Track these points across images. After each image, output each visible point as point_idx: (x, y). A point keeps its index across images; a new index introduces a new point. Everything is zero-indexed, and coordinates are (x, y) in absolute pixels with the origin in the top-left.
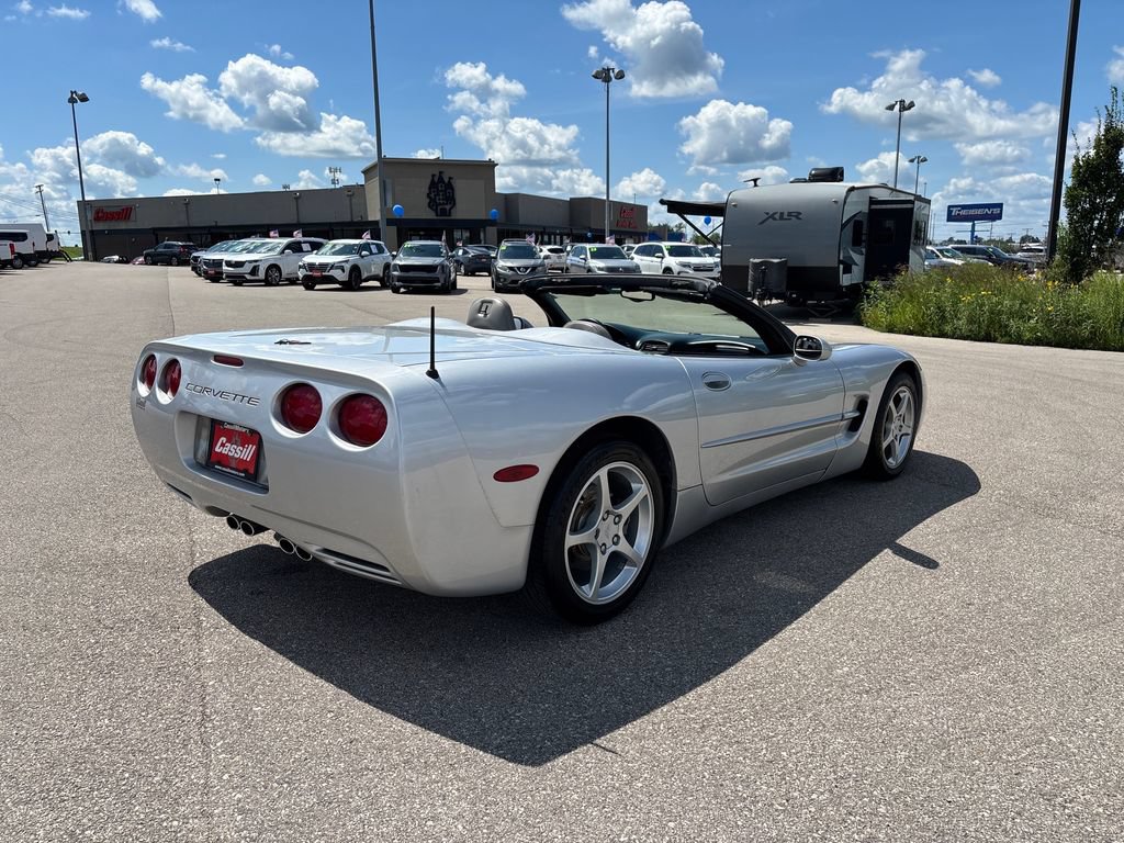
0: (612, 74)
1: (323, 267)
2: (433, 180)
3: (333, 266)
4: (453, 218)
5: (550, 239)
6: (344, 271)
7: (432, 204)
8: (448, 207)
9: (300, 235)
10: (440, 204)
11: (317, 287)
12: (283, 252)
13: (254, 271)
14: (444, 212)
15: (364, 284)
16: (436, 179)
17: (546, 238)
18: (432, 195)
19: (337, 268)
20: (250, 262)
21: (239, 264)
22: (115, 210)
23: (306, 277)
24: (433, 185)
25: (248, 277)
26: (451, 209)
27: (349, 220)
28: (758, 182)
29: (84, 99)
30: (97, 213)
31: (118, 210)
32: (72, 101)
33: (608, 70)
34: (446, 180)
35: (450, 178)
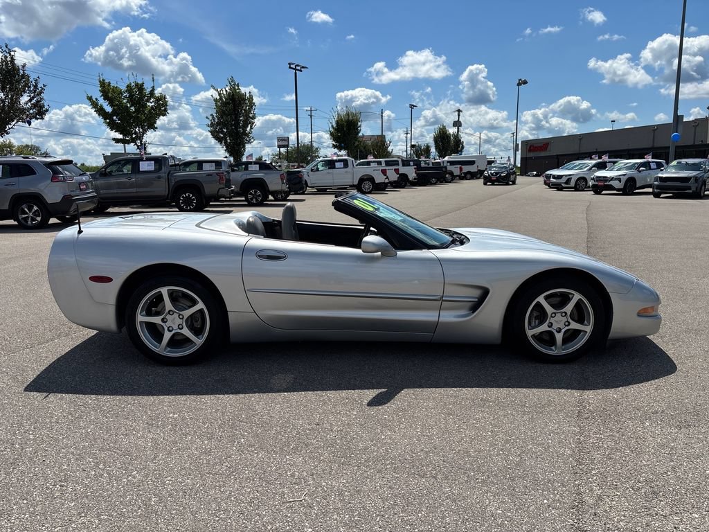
1: (605, 179)
3: (612, 179)
6: (620, 182)
9: (607, 157)
11: (604, 192)
12: (590, 169)
13: (568, 181)
15: (637, 191)
19: (616, 179)
20: (566, 176)
21: (560, 177)
22: (539, 145)
23: (593, 186)
25: (563, 185)
29: (525, 82)
30: (530, 147)
31: (542, 145)
32: (519, 84)
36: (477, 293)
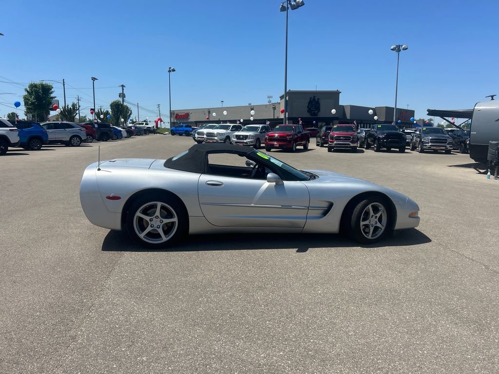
0: (401, 48)
2: (310, 100)
4: (318, 116)
5: (364, 126)
7: (309, 111)
8: (316, 112)
10: (313, 110)
14: (314, 114)
16: (312, 100)
17: (362, 125)
18: (310, 107)
24: (310, 102)
26: (317, 113)
27: (273, 118)
28: (494, 98)
29: (174, 70)
30: (176, 115)
31: (184, 114)
32: (170, 71)
33: (400, 46)
34: (316, 100)
35: (318, 99)
36: (326, 205)
